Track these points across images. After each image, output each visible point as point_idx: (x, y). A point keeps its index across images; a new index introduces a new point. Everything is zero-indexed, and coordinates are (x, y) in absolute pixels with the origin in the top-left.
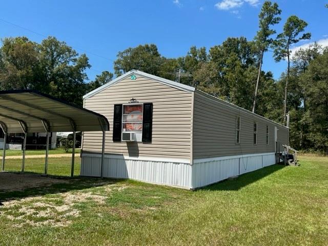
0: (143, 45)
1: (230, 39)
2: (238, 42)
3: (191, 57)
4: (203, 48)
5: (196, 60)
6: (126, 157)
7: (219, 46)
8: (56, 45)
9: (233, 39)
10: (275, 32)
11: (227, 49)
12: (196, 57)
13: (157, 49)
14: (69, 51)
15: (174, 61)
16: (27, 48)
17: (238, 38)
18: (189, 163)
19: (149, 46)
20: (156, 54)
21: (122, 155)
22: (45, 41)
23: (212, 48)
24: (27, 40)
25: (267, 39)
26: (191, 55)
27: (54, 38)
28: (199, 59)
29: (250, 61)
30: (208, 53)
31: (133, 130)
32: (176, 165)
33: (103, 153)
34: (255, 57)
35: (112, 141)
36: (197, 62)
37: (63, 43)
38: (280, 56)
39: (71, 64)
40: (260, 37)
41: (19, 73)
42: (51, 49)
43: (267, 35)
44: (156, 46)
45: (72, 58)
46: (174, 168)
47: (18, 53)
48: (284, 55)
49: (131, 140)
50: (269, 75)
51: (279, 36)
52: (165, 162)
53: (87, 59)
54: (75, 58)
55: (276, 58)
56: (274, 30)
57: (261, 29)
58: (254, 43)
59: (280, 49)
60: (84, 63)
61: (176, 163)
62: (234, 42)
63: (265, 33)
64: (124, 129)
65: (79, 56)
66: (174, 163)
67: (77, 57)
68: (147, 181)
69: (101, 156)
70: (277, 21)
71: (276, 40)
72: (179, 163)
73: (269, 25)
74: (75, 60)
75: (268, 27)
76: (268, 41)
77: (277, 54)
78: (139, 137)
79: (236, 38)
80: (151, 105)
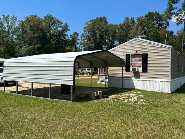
0: (99, 17)
1: (150, 13)
2: (154, 14)
3: (126, 23)
4: (132, 18)
5: (129, 25)
6: (133, 79)
7: (142, 17)
8: (51, 18)
9: (151, 12)
10: (176, 8)
11: (148, 18)
12: (129, 23)
13: (106, 19)
14: (58, 22)
15: (116, 25)
16: (38, 21)
17: (154, 12)
18: (169, 81)
19: (102, 17)
20: (106, 22)
21: (131, 78)
22: (45, 17)
23: (138, 18)
24: (37, 16)
25: (172, 12)
26: (126, 22)
27: (51, 15)
28: (130, 24)
29: (161, 25)
30: (136, 21)
31: (136, 66)
32: (162, 82)
33: (122, 77)
34: (164, 22)
35: (125, 71)
36: (129, 26)
37: (55, 17)
38: (179, 22)
39: (59, 29)
40: (167, 11)
41: (35, 35)
42: (49, 21)
43: (171, 10)
44: (106, 18)
45: (60, 26)
46: (160, 84)
47: (34, 24)
48: (182, 21)
49: (137, 71)
50: (172, 32)
51: (178, 11)
52: (156, 81)
53: (68, 26)
54: (61, 25)
55: (177, 23)
56: (176, 7)
57: (168, 7)
58: (164, 15)
59: (179, 18)
60: (66, 28)
61: (162, 81)
62: (152, 14)
63: (171, 9)
64: (132, 66)
65: (64, 24)
66: (160, 81)
67: (62, 25)
68: (145, 89)
69: (121, 78)
70: (177, 2)
71: (176, 13)
72: (163, 81)
73: (173, 4)
74: (61, 27)
75: (172, 5)
76: (172, 13)
77: (177, 21)
78: (140, 69)
79: (153, 12)
80: (147, 54)
